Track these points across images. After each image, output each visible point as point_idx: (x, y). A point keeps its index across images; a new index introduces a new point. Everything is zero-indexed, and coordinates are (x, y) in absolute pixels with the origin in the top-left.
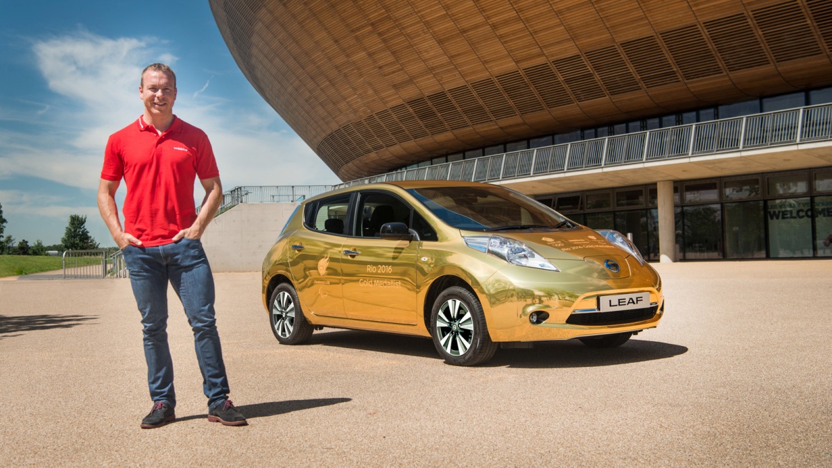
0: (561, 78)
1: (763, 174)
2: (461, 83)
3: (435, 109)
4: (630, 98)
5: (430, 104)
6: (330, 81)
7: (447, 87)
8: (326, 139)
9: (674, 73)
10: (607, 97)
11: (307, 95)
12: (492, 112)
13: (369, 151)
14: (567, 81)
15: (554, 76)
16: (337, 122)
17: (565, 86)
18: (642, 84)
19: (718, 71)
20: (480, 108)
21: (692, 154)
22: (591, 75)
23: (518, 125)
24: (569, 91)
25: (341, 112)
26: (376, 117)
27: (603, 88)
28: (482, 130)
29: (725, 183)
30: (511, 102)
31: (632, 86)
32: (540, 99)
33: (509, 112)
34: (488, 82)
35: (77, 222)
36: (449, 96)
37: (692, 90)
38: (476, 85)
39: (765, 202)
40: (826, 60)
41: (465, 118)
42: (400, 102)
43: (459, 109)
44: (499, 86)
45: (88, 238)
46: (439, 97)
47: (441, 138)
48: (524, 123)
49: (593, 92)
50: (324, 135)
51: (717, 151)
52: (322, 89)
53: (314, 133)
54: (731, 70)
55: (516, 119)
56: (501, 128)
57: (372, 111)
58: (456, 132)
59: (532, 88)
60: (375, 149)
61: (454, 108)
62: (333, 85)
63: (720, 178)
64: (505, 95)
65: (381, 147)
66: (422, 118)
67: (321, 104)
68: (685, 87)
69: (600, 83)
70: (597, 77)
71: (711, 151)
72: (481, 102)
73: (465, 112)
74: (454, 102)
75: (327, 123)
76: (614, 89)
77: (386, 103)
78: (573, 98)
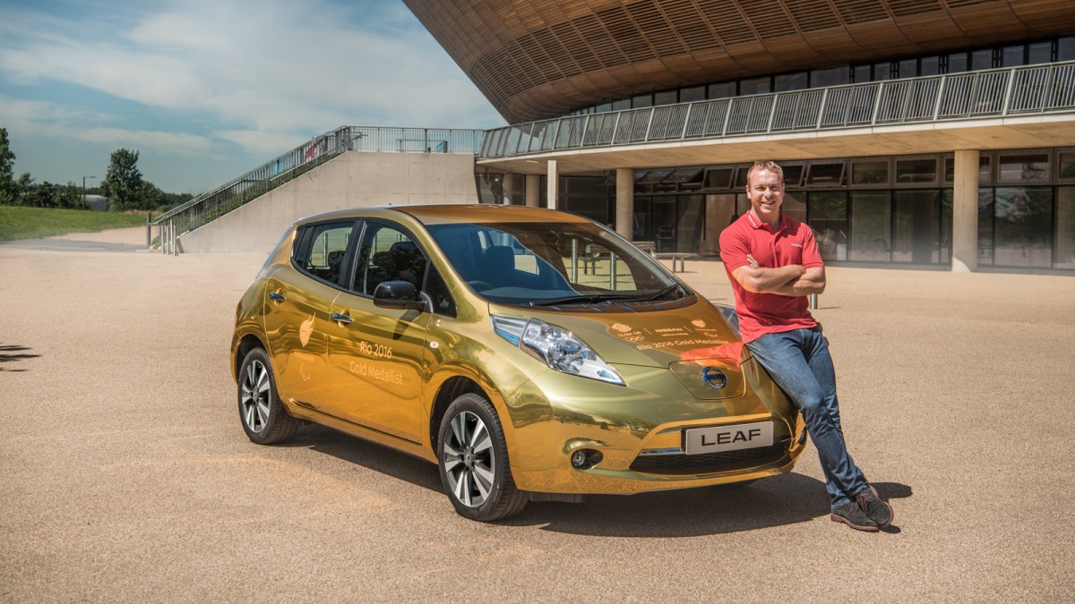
3: (637, 25)
4: (923, 21)
5: (630, 17)
8: (481, 60)
10: (891, 19)
12: (720, 34)
13: (543, 82)
18: (942, 1)
20: (703, 26)
21: (1008, 113)
23: (757, 54)
25: (503, 22)
26: (552, 32)
28: (705, 59)
29: (1061, 155)
30: (747, 21)
31: (928, 4)
32: (790, 16)
33: (744, 34)
35: (124, 160)
37: (1018, 14)
41: (681, 40)
42: (586, 11)
43: (672, 27)
45: (140, 183)
46: (643, 7)
47: (645, 67)
48: (766, 53)
49: (870, 10)
50: (479, 54)
51: (1045, 110)
55: (756, 46)
56: (732, 57)
57: (547, 23)
58: (667, 59)
60: (551, 78)
61: (665, 25)
63: (1053, 148)
65: (559, 76)
66: (619, 36)
67: (474, 7)
68: (1008, 8)
71: (1037, 111)
72: (704, 18)
73: (681, 31)
74: (664, 15)
76: (900, 7)
77: (568, 11)
78: (838, 16)
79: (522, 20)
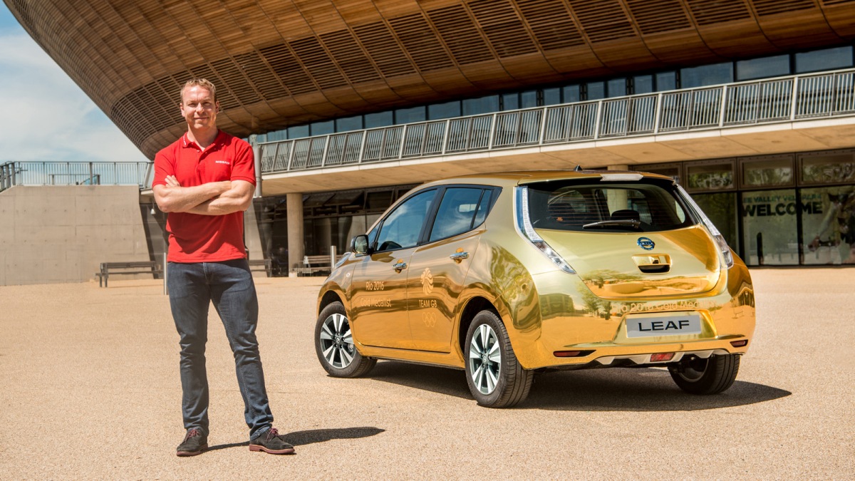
0: (478, 25)
1: (737, 158)
2: (340, 25)
3: (299, 61)
4: (568, 54)
5: (293, 53)
6: (145, 15)
7: (320, 31)
8: (130, 96)
9: (628, 24)
10: (539, 52)
11: (106, 32)
12: (382, 67)
14: (486, 30)
15: (469, 22)
16: (151, 73)
17: (484, 36)
18: (586, 37)
19: (685, 24)
20: (365, 61)
21: (659, 131)
22: (519, 23)
23: (416, 85)
24: (488, 43)
25: (159, 59)
26: (212, 68)
27: (535, 40)
28: (365, 91)
29: (689, 168)
30: (408, 55)
31: (572, 38)
32: (448, 51)
33: (404, 67)
34: (378, 27)
36: (322, 43)
37: (650, 48)
38: (360, 30)
39: (740, 193)
40: (819, 16)
41: (343, 74)
42: (250, 48)
43: (334, 62)
44: (394, 34)
46: (306, 44)
47: (306, 99)
48: (425, 84)
49: (520, 45)
50: (127, 90)
51: (690, 128)
52: (131, 26)
53: (111, 86)
54: (702, 23)
55: (415, 78)
56: (392, 89)
57: (207, 59)
58: (328, 92)
59: (438, 37)
61: (328, 59)
62: (150, 20)
63: (682, 163)
64: (401, 46)
67: (127, 46)
68: (642, 43)
69: (531, 34)
70: (527, 26)
71: (683, 129)
72: (366, 54)
73: (343, 66)
74: (327, 51)
75: (134, 74)
76: (548, 41)
77: (229, 48)
78: (492, 51)
79: (180, 57)
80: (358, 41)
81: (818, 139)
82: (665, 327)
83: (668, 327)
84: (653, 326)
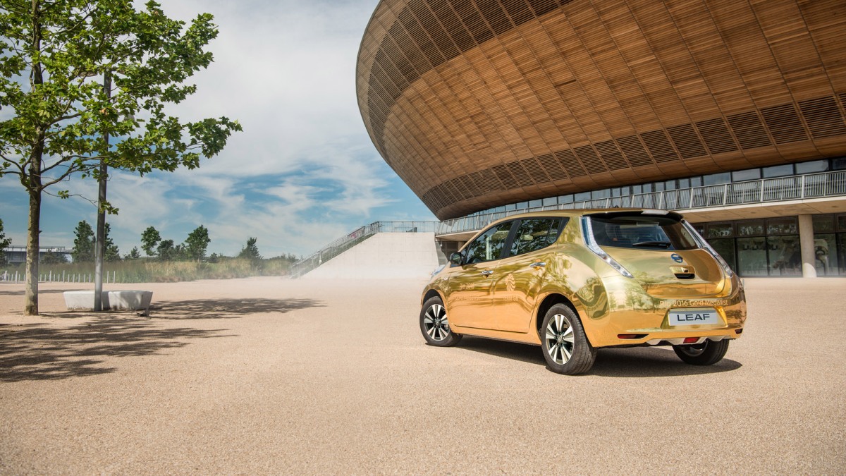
0: (599, 155)
2: (531, 156)
3: (511, 173)
4: (645, 169)
5: (508, 169)
6: (439, 153)
7: (521, 158)
8: (431, 190)
9: (675, 154)
10: (631, 168)
11: (421, 160)
12: (551, 176)
13: (462, 199)
14: (603, 157)
15: (595, 153)
16: (441, 179)
17: (602, 160)
18: (654, 160)
19: (705, 153)
20: (543, 173)
21: (692, 207)
22: (620, 153)
23: (569, 184)
24: (604, 163)
25: (445, 173)
26: (469, 177)
27: (628, 162)
28: (543, 187)
29: (709, 226)
30: (564, 169)
31: (647, 161)
32: (584, 168)
33: (563, 176)
34: (549, 156)
35: (251, 242)
36: (521, 164)
37: (687, 165)
38: (542, 158)
40: (774, 149)
41: (532, 179)
42: (487, 167)
43: (528, 173)
44: (557, 160)
45: (256, 252)
46: (514, 165)
47: (514, 191)
48: (573, 183)
49: (621, 164)
50: (430, 187)
51: (709, 206)
52: (432, 158)
53: (422, 185)
54: (713, 153)
55: (568, 181)
56: (557, 186)
57: (467, 173)
58: (525, 187)
59: (579, 161)
60: (467, 198)
61: (525, 172)
62: (441, 155)
63: (705, 223)
64: (561, 165)
65: (471, 196)
66: (502, 178)
67: (430, 167)
68: (683, 163)
69: (626, 159)
70: (624, 155)
71: (705, 206)
72: (543, 169)
73: (533, 175)
74: (524, 168)
75: (433, 180)
76: (635, 163)
77: (477, 168)
78: (607, 167)
79: (454, 172)
80: (540, 164)
81: (775, 211)
82: (694, 318)
83: (696, 318)
84: (687, 318)
